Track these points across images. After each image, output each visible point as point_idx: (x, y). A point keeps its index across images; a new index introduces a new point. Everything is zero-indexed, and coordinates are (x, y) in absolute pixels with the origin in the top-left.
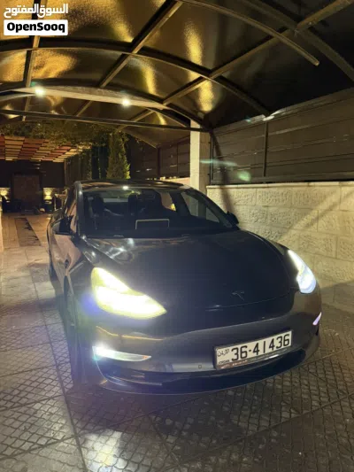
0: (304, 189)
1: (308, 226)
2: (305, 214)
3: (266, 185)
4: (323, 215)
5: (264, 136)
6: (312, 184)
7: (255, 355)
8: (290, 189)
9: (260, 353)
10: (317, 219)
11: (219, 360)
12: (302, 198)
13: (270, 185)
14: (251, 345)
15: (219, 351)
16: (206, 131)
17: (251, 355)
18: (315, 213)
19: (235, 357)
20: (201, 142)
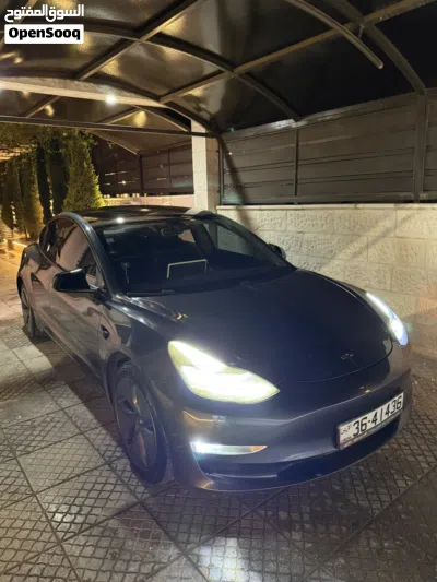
0: (350, 212)
1: (355, 255)
2: (351, 241)
3: (300, 207)
4: (374, 242)
5: (294, 145)
6: (360, 206)
7: (373, 425)
8: (331, 211)
9: (378, 422)
10: (368, 246)
11: (342, 438)
12: (347, 223)
13: (304, 206)
14: (370, 416)
15: (342, 428)
16: (212, 136)
17: (370, 426)
18: (364, 240)
19: (356, 432)
20: (207, 150)
